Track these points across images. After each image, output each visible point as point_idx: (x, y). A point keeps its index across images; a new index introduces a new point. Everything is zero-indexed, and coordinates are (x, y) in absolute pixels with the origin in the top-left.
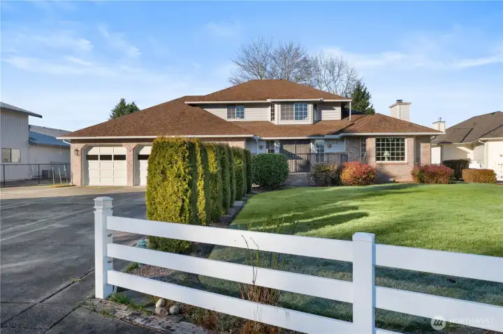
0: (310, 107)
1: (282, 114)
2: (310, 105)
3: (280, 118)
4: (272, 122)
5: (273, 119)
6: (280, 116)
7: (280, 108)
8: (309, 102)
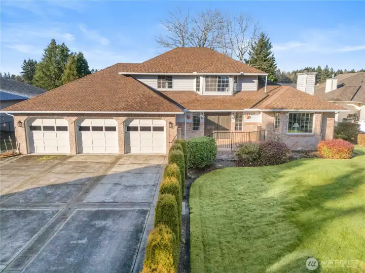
0: (231, 80)
1: (207, 86)
2: (232, 78)
3: (204, 90)
4: (197, 92)
5: (198, 89)
6: (204, 87)
7: (205, 81)
8: (231, 76)
